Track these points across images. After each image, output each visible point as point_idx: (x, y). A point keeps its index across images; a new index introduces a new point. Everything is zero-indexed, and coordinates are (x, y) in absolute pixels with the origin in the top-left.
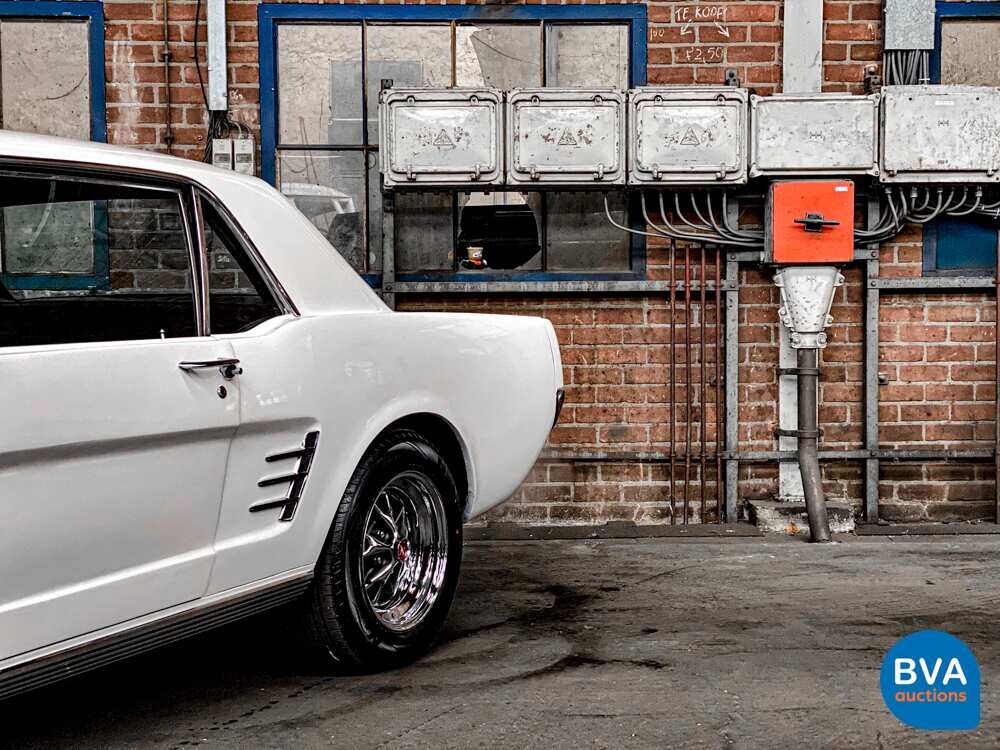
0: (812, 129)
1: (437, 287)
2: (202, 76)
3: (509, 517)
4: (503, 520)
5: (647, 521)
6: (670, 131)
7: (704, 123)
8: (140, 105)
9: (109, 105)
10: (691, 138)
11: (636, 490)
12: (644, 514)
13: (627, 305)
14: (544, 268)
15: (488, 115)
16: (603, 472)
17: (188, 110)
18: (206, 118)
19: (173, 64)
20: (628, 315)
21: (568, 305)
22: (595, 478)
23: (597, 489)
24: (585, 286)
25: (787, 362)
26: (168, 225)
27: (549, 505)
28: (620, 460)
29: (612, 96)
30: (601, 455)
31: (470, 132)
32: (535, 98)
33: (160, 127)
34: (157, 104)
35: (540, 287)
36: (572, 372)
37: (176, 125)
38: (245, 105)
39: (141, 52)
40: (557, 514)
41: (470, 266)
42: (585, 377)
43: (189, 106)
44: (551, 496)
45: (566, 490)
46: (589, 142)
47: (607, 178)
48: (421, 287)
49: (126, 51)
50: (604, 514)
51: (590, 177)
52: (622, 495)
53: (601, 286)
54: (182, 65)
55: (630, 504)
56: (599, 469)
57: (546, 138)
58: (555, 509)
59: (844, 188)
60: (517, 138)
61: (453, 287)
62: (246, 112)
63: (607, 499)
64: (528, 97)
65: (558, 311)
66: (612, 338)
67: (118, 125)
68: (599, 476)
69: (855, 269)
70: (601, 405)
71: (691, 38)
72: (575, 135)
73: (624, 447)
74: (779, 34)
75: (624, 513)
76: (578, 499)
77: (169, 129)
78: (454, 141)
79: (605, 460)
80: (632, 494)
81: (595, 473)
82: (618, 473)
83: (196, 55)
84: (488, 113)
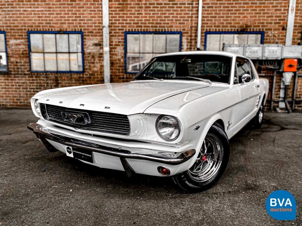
0: (292, 51)
2: (196, 42)
6: (270, 51)
7: (276, 50)
8: (186, 47)
9: (182, 47)
10: (273, 52)
17: (194, 48)
18: (196, 49)
19: (192, 41)
25: (282, 86)
29: (261, 45)
32: (249, 46)
33: (189, 50)
34: (189, 47)
37: (192, 50)
38: (202, 47)
39: (187, 39)
46: (257, 53)
47: (259, 58)
49: (185, 39)
51: (257, 58)
57: (251, 52)
59: (296, 60)
60: (246, 52)
69: (295, 73)
71: (271, 37)
72: (255, 52)
74: (285, 36)
83: (195, 39)
84: (242, 48)
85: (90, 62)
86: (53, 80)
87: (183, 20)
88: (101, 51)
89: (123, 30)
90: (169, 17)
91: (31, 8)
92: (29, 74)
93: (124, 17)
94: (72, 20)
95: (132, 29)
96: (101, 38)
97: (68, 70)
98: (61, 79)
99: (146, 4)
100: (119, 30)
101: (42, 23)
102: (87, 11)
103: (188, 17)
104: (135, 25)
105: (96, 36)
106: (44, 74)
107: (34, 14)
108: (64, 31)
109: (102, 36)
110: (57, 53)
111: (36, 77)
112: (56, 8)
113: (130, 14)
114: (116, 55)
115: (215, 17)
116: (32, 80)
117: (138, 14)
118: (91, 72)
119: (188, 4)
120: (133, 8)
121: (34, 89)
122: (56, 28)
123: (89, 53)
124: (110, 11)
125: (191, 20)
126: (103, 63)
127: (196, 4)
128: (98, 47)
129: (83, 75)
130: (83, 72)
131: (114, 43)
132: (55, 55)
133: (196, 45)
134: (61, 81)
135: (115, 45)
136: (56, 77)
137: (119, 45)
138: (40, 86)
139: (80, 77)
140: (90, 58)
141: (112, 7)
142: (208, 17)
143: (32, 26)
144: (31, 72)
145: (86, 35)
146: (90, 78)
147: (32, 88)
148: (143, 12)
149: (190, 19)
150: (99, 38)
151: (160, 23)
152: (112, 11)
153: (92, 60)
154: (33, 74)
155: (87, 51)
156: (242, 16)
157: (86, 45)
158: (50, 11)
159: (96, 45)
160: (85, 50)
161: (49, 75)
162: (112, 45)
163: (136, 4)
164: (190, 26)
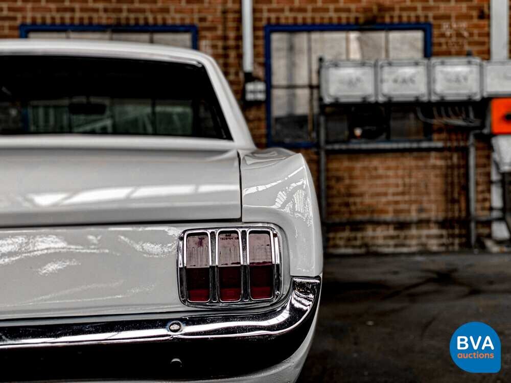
0: (509, 75)
1: (344, 147)
2: (240, 56)
5: (435, 248)
6: (449, 77)
7: (464, 73)
10: (458, 81)
11: (430, 235)
12: (434, 245)
13: (423, 153)
14: (389, 138)
16: (415, 228)
17: (234, 72)
18: (241, 75)
20: (424, 159)
22: (412, 231)
23: (413, 235)
24: (408, 145)
25: (495, 177)
28: (423, 222)
35: (388, 146)
38: (259, 69)
40: (396, 246)
41: (356, 138)
43: (234, 70)
44: (392, 237)
48: (337, 147)
50: (416, 246)
51: (414, 98)
52: (424, 237)
53: (415, 145)
55: (427, 241)
58: (394, 244)
60: (381, 81)
61: (351, 147)
62: (260, 72)
63: (417, 239)
65: (393, 157)
66: (418, 168)
72: (407, 80)
73: (424, 216)
74: (488, 34)
75: (424, 245)
76: (404, 239)
79: (416, 222)
80: (428, 237)
81: (412, 229)
82: (422, 228)
83: (237, 47)
84: (370, 71)
133: (240, 65)
164: (220, 8)
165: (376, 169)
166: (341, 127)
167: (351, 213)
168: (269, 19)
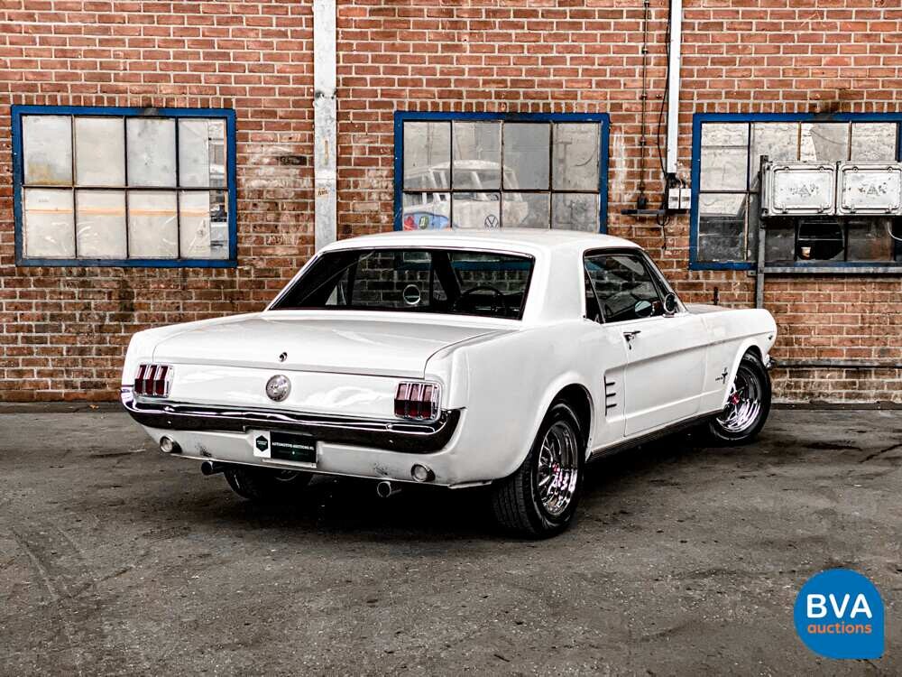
1: (788, 270)
2: (663, 153)
3: (822, 398)
4: (818, 399)
5: (899, 401)
8: (626, 169)
9: (610, 169)
11: (894, 383)
12: (898, 397)
13: (891, 280)
14: (845, 260)
15: (828, 177)
16: (876, 374)
17: (653, 172)
18: (662, 176)
19: (646, 147)
20: (892, 287)
21: (859, 280)
22: (871, 377)
23: (871, 383)
24: (871, 270)
26: (639, 233)
27: (844, 391)
28: (885, 367)
29: (897, 167)
30: (876, 364)
31: (819, 186)
32: (855, 168)
33: (637, 181)
34: (636, 169)
35: (846, 270)
36: (860, 318)
37: (646, 181)
38: (683, 169)
39: (628, 140)
40: (849, 396)
41: (804, 258)
42: (867, 320)
43: (654, 170)
44: (845, 386)
45: (854, 383)
46: (884, 192)
47: (893, 212)
48: (779, 270)
49: (621, 140)
50: (875, 397)
51: (884, 211)
52: (886, 386)
53: (880, 270)
54: (650, 147)
55: (890, 392)
56: (873, 372)
57: (861, 190)
58: (847, 393)
60: (844, 190)
61: (797, 270)
62: (685, 174)
63: (877, 389)
64: (851, 167)
65: (853, 283)
66: (883, 298)
67: (614, 180)
68: (873, 375)
70: (876, 336)
72: (877, 189)
73: (888, 360)
75: (886, 396)
76: (860, 388)
77: (642, 183)
78: (810, 191)
79: (877, 367)
80: (891, 386)
81: (871, 374)
82: (883, 374)
83: (659, 142)
84: (830, 177)
85: (261, 226)
86: (110, 294)
87: (614, 73)
88: (305, 183)
89: (391, 105)
90: (563, 60)
91: (31, 17)
92: (12, 273)
93: (392, 59)
94: (195, 68)
95: (424, 105)
96: (304, 135)
97: (174, 255)
98: (144, 291)
99: (475, 13)
100: (374, 105)
101: (76, 77)
102: (252, 34)
103: (633, 61)
104: (435, 90)
105: (287, 127)
106: (75, 271)
107: (44, 41)
108: (160, 109)
109: (311, 127)
110: (127, 189)
111: (38, 283)
112: (131, 20)
113: (416, 48)
114: (360, 197)
115: (732, 61)
116: (23, 295)
117: (445, 48)
118: (261, 265)
119: (632, 14)
120: (427, 26)
121: (29, 329)
122: (129, 95)
123: (260, 193)
124: (340, 36)
125: (643, 74)
126: (310, 229)
127: (660, 15)
128: (294, 171)
129: (232, 274)
130: (233, 261)
131: (355, 155)
132: (120, 196)
133: (662, 164)
134: (141, 300)
135: (360, 162)
136: (124, 283)
137: (373, 162)
138: (53, 317)
139: (217, 284)
140: (259, 210)
141: (347, 23)
142: (703, 61)
143: (32, 88)
144: (20, 263)
145: (247, 125)
146: (260, 285)
147: (19, 329)
148: (466, 45)
149: (638, 68)
150: (297, 135)
151: (530, 84)
152: (347, 35)
153: (271, 216)
154: (26, 270)
155: (249, 183)
156: (826, 58)
157: (246, 159)
158: (106, 31)
159: (285, 160)
160: (243, 179)
161: (93, 274)
162: (348, 162)
163: (441, 13)
164: (638, 93)
165: (829, 298)
166: (785, 242)
167: (792, 352)
168: (700, 106)
